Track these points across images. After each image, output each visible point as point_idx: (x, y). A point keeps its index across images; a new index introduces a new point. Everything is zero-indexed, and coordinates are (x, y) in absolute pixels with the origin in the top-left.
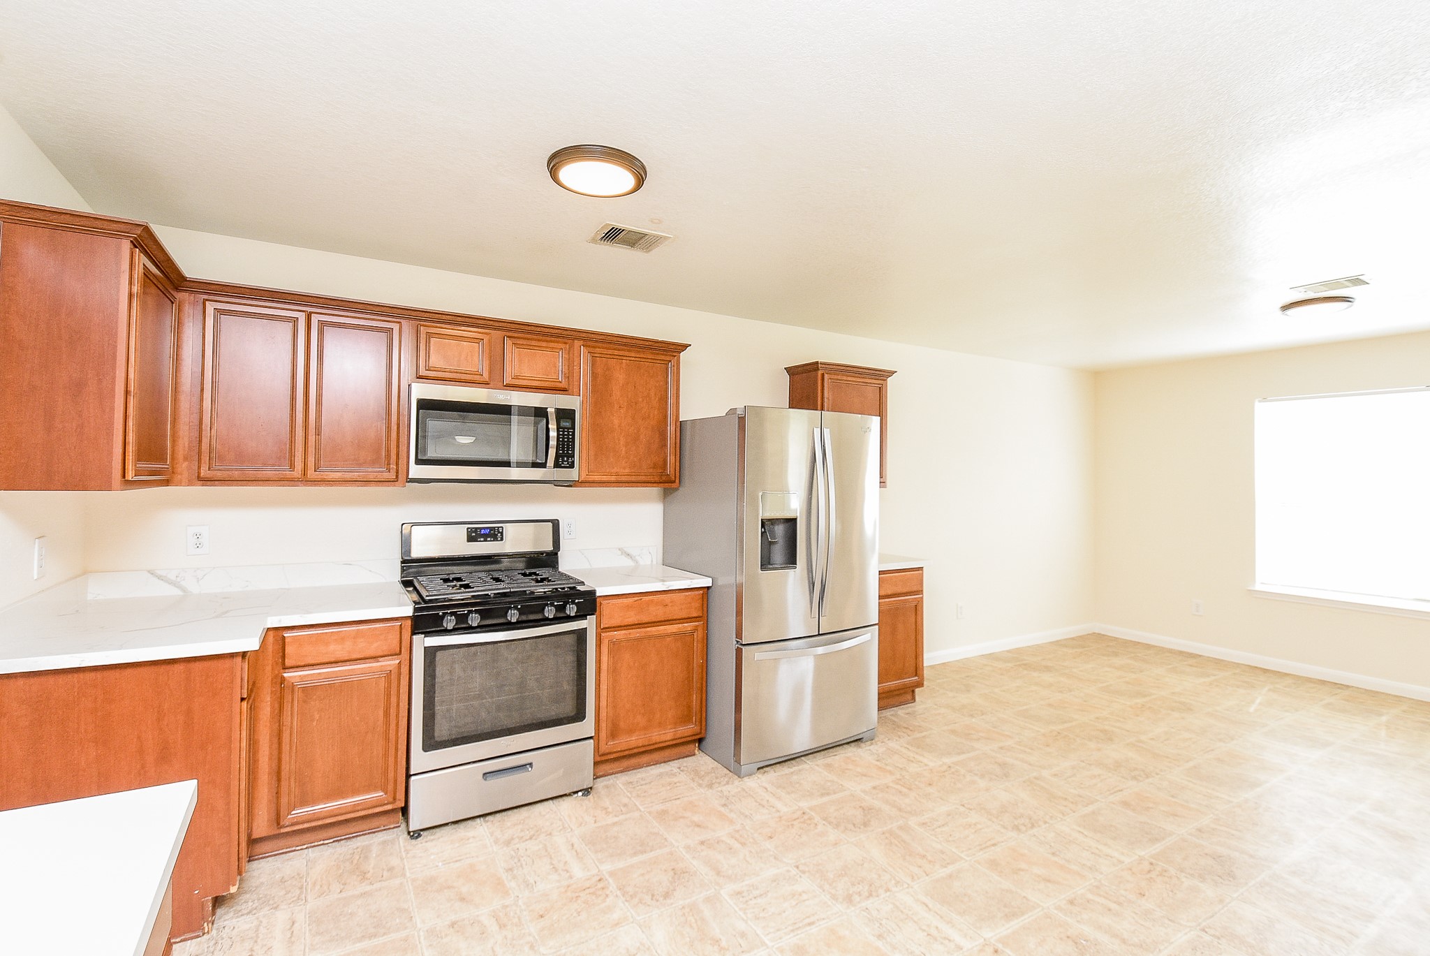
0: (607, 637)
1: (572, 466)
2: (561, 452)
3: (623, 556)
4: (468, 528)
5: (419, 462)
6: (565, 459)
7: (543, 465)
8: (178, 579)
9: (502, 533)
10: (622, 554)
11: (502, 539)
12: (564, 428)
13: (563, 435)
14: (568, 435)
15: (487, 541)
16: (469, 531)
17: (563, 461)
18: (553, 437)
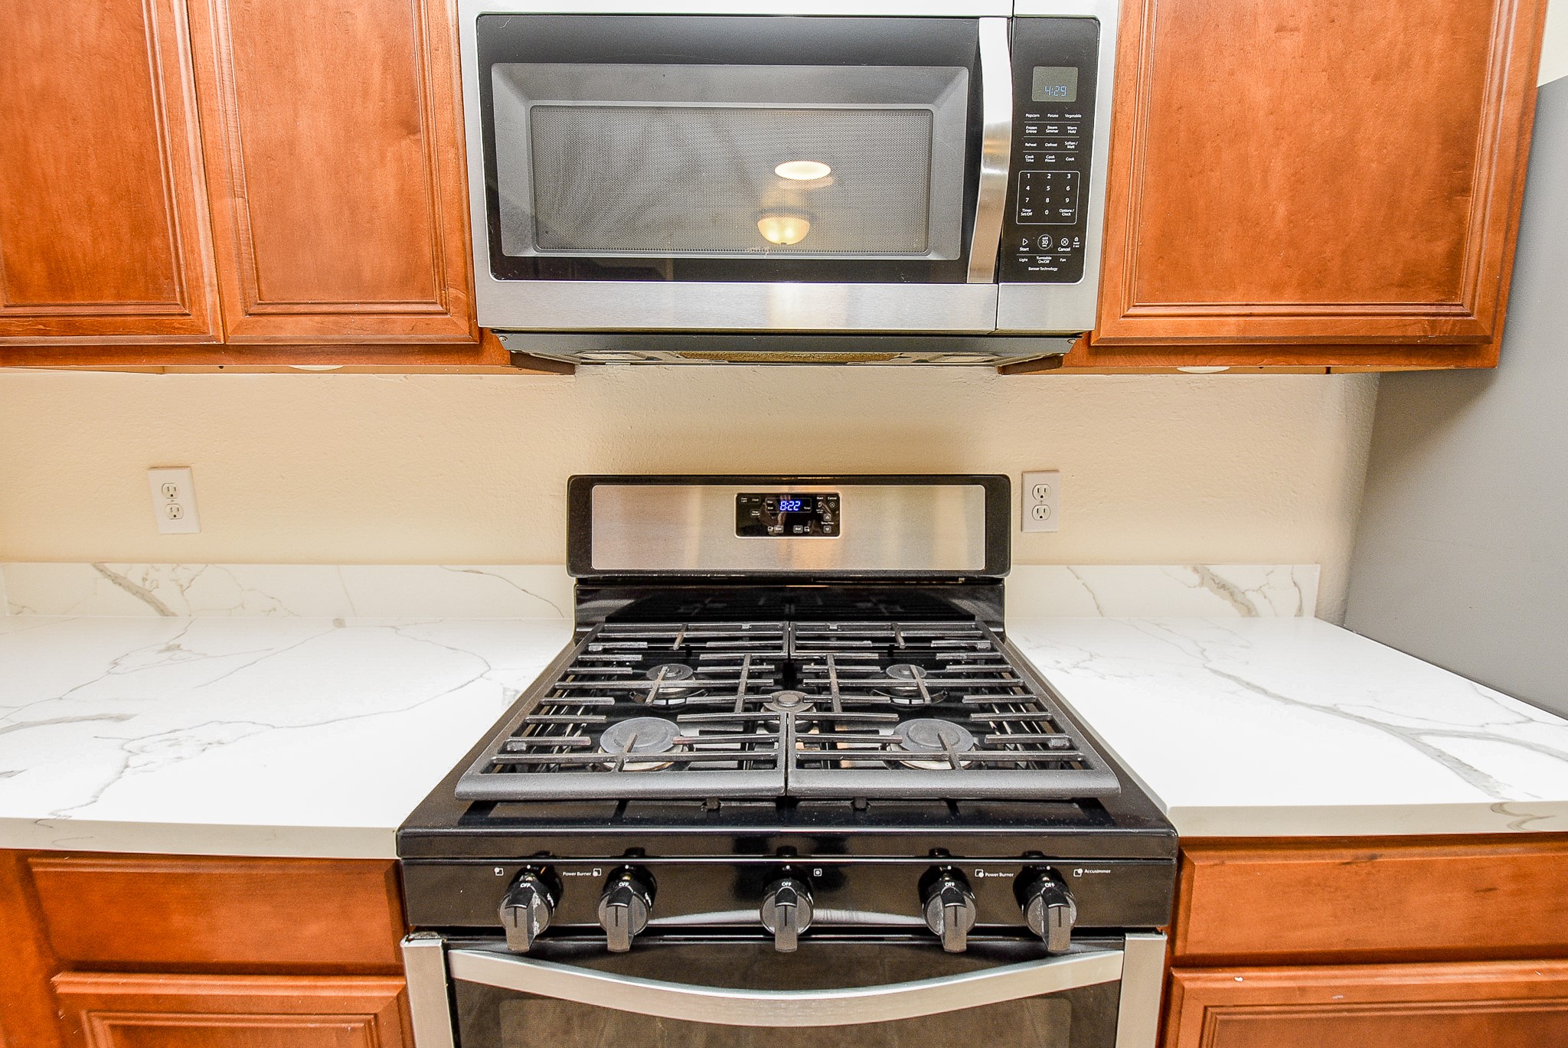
0: (1198, 994)
1: (1070, 270)
2: (1028, 213)
3: (1205, 589)
4: (740, 496)
5: (506, 267)
6: (1045, 241)
7: (954, 271)
8: (147, 583)
9: (835, 512)
10: (1202, 584)
11: (835, 531)
12: (1044, 108)
13: (1041, 139)
14: (1060, 139)
15: (792, 534)
16: (744, 507)
17: (1035, 249)
18: (997, 133)
